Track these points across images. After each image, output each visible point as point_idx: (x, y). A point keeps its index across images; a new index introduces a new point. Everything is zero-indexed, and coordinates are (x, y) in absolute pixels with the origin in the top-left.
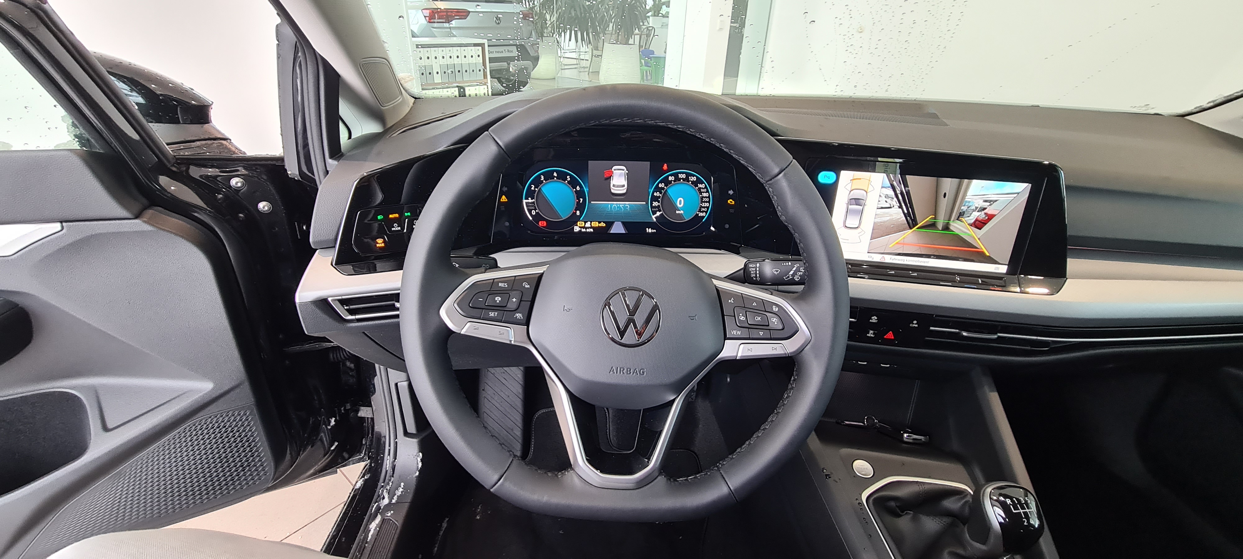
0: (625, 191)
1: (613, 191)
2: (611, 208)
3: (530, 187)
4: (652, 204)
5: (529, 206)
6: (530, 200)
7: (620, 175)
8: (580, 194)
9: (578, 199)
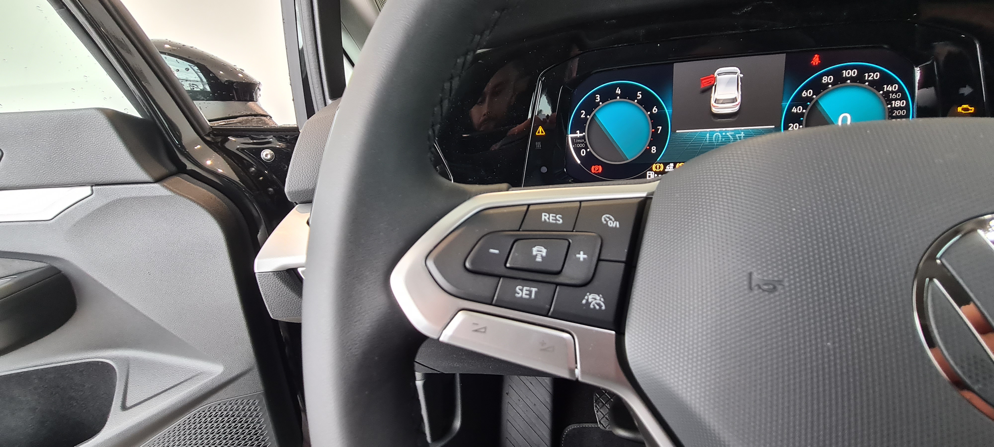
0: (736, 109)
1: (714, 110)
2: (710, 138)
3: (578, 113)
4: (787, 127)
5: (577, 143)
6: (578, 135)
7: (729, 82)
8: (658, 120)
9: (654, 126)
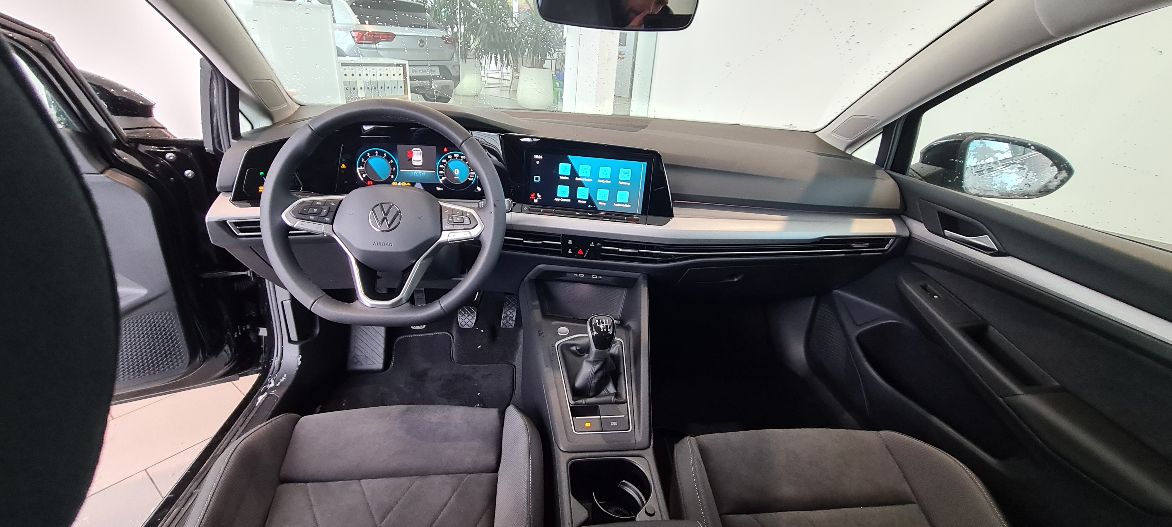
0: (421, 164)
1: (413, 164)
2: (413, 174)
3: (361, 160)
4: (439, 172)
5: (361, 172)
6: (361, 168)
7: (418, 154)
8: (393, 165)
9: (392, 167)
